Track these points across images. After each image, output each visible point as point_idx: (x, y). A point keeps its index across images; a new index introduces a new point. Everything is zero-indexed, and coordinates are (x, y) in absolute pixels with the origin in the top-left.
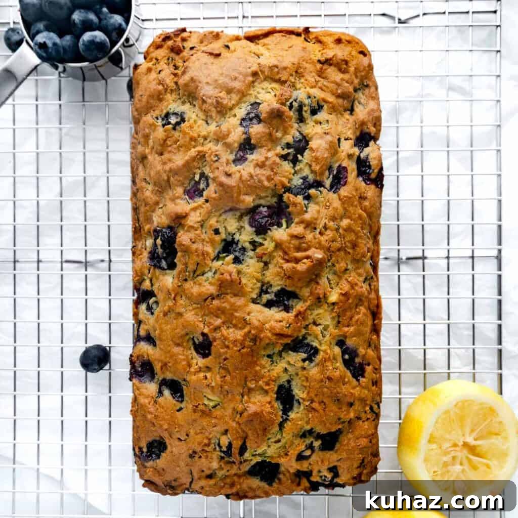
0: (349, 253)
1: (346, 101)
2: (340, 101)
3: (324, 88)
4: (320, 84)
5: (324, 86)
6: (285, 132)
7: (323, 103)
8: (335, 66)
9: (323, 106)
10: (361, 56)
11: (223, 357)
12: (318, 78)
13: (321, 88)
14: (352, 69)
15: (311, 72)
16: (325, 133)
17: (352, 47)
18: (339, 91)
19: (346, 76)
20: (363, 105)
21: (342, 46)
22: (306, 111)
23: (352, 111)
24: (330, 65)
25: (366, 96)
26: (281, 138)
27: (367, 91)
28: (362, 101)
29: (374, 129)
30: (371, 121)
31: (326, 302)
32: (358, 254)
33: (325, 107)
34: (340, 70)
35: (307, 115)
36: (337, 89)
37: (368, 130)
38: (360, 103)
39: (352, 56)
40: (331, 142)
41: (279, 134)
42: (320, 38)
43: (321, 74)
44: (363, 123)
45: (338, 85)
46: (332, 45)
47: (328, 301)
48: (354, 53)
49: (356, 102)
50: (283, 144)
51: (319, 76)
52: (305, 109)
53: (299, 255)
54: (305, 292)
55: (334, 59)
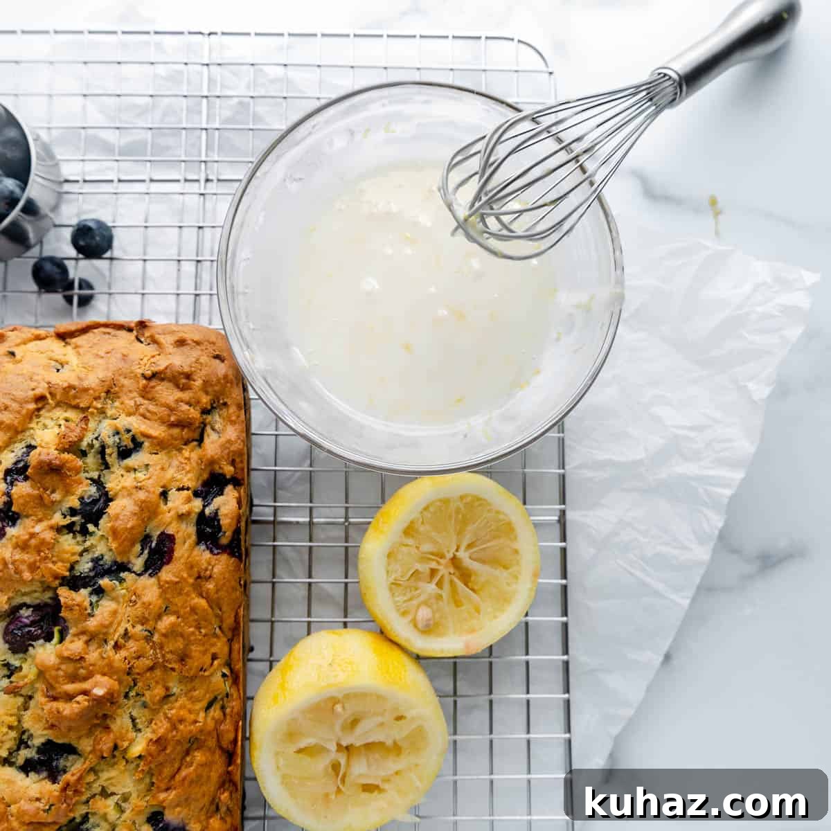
0: (173, 669)
1: (186, 430)
2: (176, 431)
3: (148, 414)
4: (142, 410)
5: (149, 411)
6: (68, 492)
7: (142, 439)
8: (170, 381)
9: (143, 443)
10: (218, 361)
12: (140, 400)
13: (144, 416)
14: (199, 383)
15: (130, 391)
16: (137, 487)
17: (202, 350)
18: (172, 419)
19: (186, 395)
20: (218, 433)
21: (185, 349)
22: (110, 455)
23: (200, 441)
24: (162, 380)
25: (224, 419)
26: (60, 502)
27: (224, 412)
28: (217, 426)
29: (232, 469)
30: (226, 457)
31: (124, 758)
32: (191, 669)
33: (146, 444)
34: (177, 386)
35: (112, 458)
36: (169, 416)
37: (221, 471)
38: (213, 429)
39: (201, 364)
40: (143, 502)
41: (56, 496)
42: (157, 336)
43: (145, 393)
44: (212, 462)
45: (172, 409)
46: (171, 349)
47: (127, 757)
48: (204, 359)
49: (208, 429)
50: (64, 509)
51: (143, 397)
52: (108, 451)
54: (85, 745)
55: (168, 371)
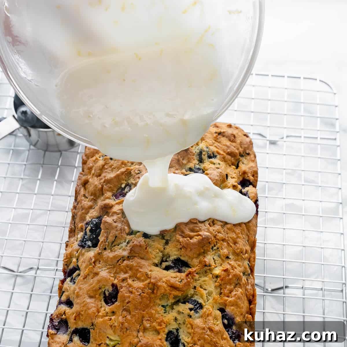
0: (231, 246)
1: (233, 158)
2: (229, 157)
3: (218, 147)
4: (215, 145)
5: (219, 146)
6: (189, 161)
7: (217, 154)
8: (227, 137)
9: (217, 156)
10: (245, 137)
11: (127, 301)
12: (214, 142)
13: (216, 147)
14: (238, 142)
15: (209, 138)
16: (217, 168)
17: (238, 131)
18: (229, 151)
19: (234, 144)
20: (245, 164)
21: (232, 128)
22: (204, 155)
23: (237, 167)
24: (224, 136)
25: (248, 160)
26: (185, 165)
27: (248, 157)
28: (245, 162)
29: (253, 179)
30: (251, 172)
31: (211, 273)
32: (238, 249)
33: (218, 156)
34: (230, 140)
35: (205, 157)
36: (227, 149)
37: (248, 178)
38: (243, 163)
41: (185, 162)
42: (218, 125)
43: (216, 139)
44: (244, 173)
45: (228, 147)
46: (225, 128)
47: (213, 273)
48: (240, 134)
49: (241, 162)
50: (187, 168)
52: (203, 153)
53: (192, 234)
54: (196, 261)
55: (226, 133)
